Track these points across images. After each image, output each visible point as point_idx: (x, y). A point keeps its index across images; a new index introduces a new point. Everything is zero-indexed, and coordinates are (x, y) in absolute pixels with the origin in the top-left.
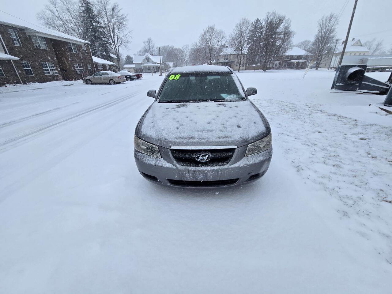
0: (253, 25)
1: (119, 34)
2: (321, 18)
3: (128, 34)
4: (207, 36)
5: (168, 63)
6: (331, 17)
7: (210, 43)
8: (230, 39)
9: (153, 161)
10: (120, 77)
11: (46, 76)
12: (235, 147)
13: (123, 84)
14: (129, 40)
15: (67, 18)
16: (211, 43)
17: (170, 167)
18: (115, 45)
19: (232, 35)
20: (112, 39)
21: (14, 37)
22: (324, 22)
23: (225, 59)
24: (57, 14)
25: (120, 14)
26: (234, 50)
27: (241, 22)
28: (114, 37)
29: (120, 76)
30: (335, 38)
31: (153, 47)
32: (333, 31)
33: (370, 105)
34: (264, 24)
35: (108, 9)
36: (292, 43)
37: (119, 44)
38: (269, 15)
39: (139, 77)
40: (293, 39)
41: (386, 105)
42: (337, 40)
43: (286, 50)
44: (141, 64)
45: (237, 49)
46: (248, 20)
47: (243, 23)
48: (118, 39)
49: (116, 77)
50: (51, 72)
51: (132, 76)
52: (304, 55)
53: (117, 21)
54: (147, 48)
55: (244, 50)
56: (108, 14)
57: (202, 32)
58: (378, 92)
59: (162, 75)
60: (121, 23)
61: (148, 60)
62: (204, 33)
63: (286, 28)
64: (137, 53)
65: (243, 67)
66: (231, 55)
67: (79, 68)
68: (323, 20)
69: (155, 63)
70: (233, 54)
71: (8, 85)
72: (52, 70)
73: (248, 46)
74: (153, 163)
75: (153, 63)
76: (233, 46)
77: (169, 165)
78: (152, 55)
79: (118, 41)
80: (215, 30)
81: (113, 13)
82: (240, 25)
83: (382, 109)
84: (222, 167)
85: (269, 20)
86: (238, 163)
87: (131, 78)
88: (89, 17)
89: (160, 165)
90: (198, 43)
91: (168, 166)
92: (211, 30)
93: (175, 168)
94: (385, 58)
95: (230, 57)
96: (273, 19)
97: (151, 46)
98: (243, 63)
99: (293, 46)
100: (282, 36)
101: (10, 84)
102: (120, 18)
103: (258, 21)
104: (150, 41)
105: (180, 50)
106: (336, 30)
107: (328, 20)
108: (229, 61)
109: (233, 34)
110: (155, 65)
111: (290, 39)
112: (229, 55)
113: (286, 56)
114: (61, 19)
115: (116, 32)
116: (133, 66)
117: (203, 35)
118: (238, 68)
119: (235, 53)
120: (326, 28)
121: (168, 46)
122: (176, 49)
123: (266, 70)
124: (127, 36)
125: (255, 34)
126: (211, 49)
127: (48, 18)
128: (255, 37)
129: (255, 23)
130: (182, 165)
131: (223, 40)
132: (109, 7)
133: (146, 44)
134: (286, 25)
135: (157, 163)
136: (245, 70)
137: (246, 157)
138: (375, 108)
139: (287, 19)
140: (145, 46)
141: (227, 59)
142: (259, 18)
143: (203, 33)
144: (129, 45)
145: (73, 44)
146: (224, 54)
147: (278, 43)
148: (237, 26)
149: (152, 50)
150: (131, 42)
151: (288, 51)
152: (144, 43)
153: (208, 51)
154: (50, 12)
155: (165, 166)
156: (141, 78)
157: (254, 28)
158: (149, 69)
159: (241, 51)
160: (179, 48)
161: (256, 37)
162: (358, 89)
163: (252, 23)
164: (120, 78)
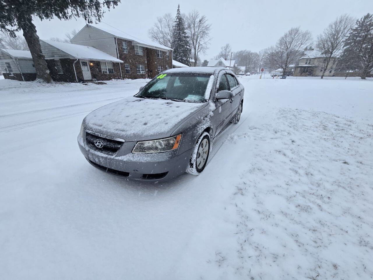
0: (358, 23)
1: (200, 42)
3: (208, 42)
4: (288, 39)
5: (240, 67)
7: (290, 46)
8: (317, 40)
11: (138, 75)
12: (123, 141)
14: (208, 47)
15: (167, 32)
16: (292, 46)
18: (195, 51)
19: (321, 36)
20: (194, 46)
21: (124, 47)
23: (306, 63)
24: (160, 29)
25: (205, 24)
26: (321, 53)
28: (196, 45)
31: (229, 52)
35: (196, 21)
37: (199, 50)
45: (326, 52)
46: (349, 17)
47: (340, 22)
48: (199, 46)
50: (141, 72)
53: (201, 30)
54: (224, 53)
55: (335, 53)
56: (196, 25)
60: (204, 32)
61: (220, 64)
62: (285, 36)
64: (213, 58)
65: (330, 72)
66: (315, 58)
67: (161, 70)
70: (319, 58)
71: (113, 79)
72: (142, 70)
73: (345, 48)
76: (321, 49)
78: (226, 59)
79: (198, 47)
80: (300, 31)
81: (200, 24)
84: (109, 157)
86: (123, 156)
88: (179, 29)
92: (294, 32)
95: (313, 62)
97: (227, 51)
98: (332, 68)
101: (114, 79)
102: (204, 28)
103: (367, 17)
104: (227, 46)
105: (256, 55)
108: (311, 66)
109: (323, 35)
112: (313, 59)
114: (162, 32)
115: (198, 40)
117: (283, 38)
118: (321, 74)
119: (321, 56)
121: (245, 51)
122: (252, 54)
123: (366, 78)
124: (207, 43)
125: (359, 33)
127: (154, 33)
129: (362, 20)
130: (89, 147)
131: (307, 42)
132: (198, 20)
136: (333, 76)
137: (133, 153)
140: (222, 51)
141: (309, 63)
142: (371, 14)
143: (284, 36)
144: (207, 50)
145: (161, 51)
148: (331, 26)
149: (227, 55)
152: (222, 48)
154: (157, 28)
157: (359, 25)
159: (332, 53)
160: (255, 53)
161: (360, 37)
163: (358, 21)
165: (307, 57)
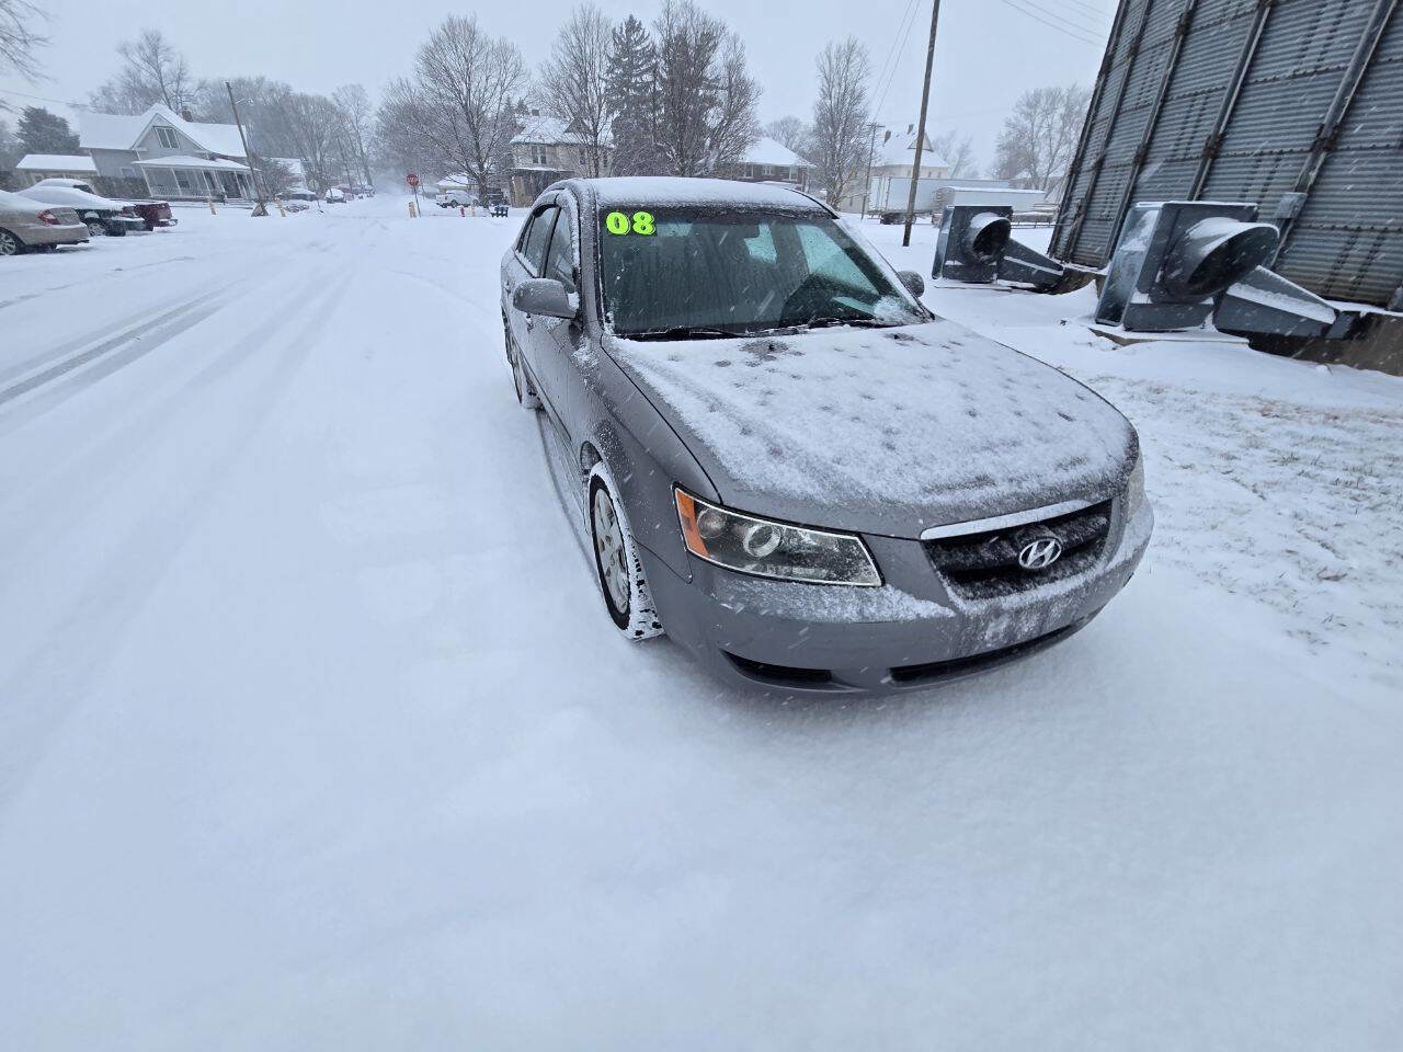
0: (617, 40)
2: (824, 48)
4: (452, 60)
5: (282, 161)
6: (851, 49)
7: (469, 91)
8: (544, 81)
9: (850, 608)
10: (51, 217)
13: (74, 250)
16: (473, 89)
17: (933, 614)
19: (551, 69)
22: (834, 62)
23: (535, 161)
26: (565, 127)
27: (579, 19)
29: (48, 212)
30: (870, 120)
31: (179, 79)
32: (860, 96)
33: (1064, 322)
34: (657, 39)
36: (757, 122)
38: (673, 10)
39: (152, 218)
40: (758, 107)
41: (1101, 320)
42: (874, 127)
43: (741, 144)
44: (131, 154)
45: (577, 126)
47: (587, 27)
49: (27, 216)
51: (116, 213)
52: (794, 167)
54: (147, 78)
55: (604, 133)
57: (427, 40)
58: (1031, 285)
59: (264, 213)
61: (167, 138)
62: (436, 43)
63: (734, 67)
64: (87, 101)
66: (557, 145)
68: (829, 57)
69: (213, 157)
70: (567, 144)
73: (610, 119)
74: (850, 613)
75: (202, 156)
76: (559, 113)
77: (927, 609)
78: (188, 117)
80: (481, 36)
82: (575, 30)
83: (1099, 334)
85: (676, 32)
87: (110, 225)
89: (886, 614)
90: (414, 83)
91: (924, 615)
92: (459, 35)
93: (951, 614)
94: (1000, 190)
95: (555, 155)
96: (685, 28)
97: (164, 69)
99: (760, 133)
100: (722, 95)
103: (632, 26)
104: (154, 45)
105: (323, 105)
106: (868, 94)
107: (843, 59)
109: (554, 64)
110: (211, 164)
111: (749, 108)
112: (549, 145)
113: (742, 166)
116: (86, 164)
117: (429, 51)
119: (574, 140)
120: (840, 85)
122: (304, 100)
125: (631, 76)
126: (472, 115)
128: (628, 85)
129: (624, 33)
130: (972, 599)
133: (137, 59)
134: (731, 56)
135: (871, 610)
138: (1081, 330)
139: (731, 34)
140: (133, 69)
141: (544, 161)
142: (637, 18)
143: (432, 45)
144: (36, 51)
146: (532, 140)
147: (713, 118)
148: (564, 36)
149: (179, 93)
150: (44, 40)
151: (747, 148)
152: (124, 51)
153: (462, 123)
155: (911, 616)
156: (164, 224)
157: (623, 50)
158: (184, 184)
159: (596, 135)
161: (635, 87)
162: (995, 276)
163: (614, 32)
164: (55, 222)
165: (536, 139)
